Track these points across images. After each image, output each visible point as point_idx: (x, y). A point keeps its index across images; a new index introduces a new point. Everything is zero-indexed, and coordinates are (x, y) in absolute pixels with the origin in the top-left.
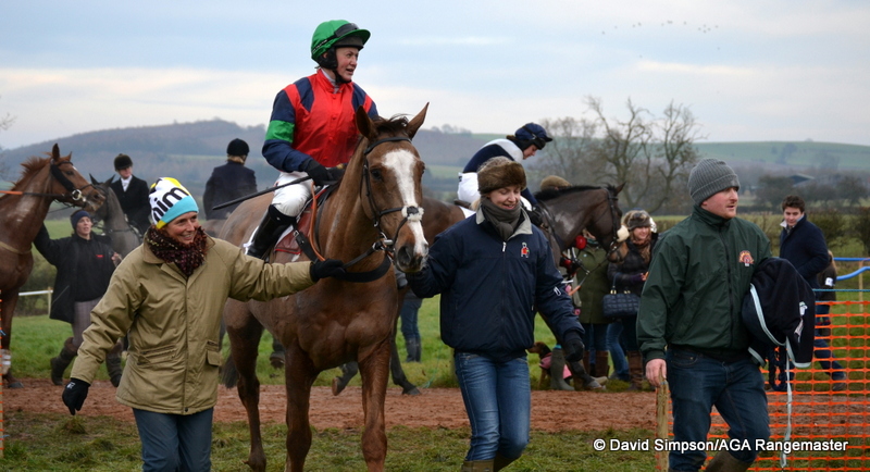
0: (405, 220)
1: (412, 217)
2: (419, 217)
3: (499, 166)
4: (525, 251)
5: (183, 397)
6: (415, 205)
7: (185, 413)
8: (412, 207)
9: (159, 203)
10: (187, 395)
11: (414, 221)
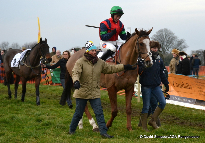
0: (148, 56)
1: (150, 55)
2: (151, 55)
3: (154, 42)
4: (159, 62)
5: (92, 94)
6: (150, 52)
7: (93, 98)
8: (150, 53)
9: (88, 46)
10: (93, 94)
11: (150, 56)
